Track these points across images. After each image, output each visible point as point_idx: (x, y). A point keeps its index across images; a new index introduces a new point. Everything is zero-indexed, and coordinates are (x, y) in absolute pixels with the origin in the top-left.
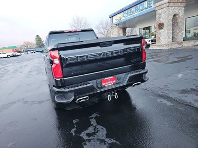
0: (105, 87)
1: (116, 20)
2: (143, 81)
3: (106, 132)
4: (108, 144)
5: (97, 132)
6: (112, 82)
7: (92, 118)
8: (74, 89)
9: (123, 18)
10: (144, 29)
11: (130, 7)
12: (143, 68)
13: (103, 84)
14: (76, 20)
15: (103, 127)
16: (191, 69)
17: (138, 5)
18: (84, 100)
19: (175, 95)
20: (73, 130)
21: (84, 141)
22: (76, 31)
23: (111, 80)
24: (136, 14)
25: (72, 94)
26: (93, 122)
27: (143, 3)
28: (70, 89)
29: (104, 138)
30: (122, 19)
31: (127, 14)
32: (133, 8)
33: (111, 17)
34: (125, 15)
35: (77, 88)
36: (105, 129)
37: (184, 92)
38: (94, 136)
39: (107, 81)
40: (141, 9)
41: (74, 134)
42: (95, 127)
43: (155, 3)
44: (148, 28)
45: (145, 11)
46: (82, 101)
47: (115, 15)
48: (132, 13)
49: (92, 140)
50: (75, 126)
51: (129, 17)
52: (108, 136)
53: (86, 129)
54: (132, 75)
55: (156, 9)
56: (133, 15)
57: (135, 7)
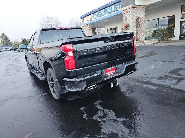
0: (107, 76)
1: (87, 20)
2: (135, 70)
3: (115, 114)
4: (121, 122)
5: (107, 114)
6: (112, 72)
7: (96, 104)
8: (86, 78)
9: (94, 19)
10: (111, 29)
11: (100, 10)
12: (134, 60)
13: (106, 74)
14: (46, 19)
15: (110, 110)
16: (159, 61)
17: (107, 9)
18: (93, 88)
19: (155, 81)
20: (85, 116)
21: (99, 122)
22: (66, 29)
23: (112, 70)
24: (105, 16)
25: (85, 82)
26: (99, 107)
27: (110, 7)
28: (83, 79)
29: (115, 118)
30: (92, 20)
31: (97, 15)
32: (102, 10)
33: (82, 18)
34: (95, 17)
35: (88, 77)
36: (112, 111)
37: (160, 78)
38: (106, 118)
39: (108, 71)
40: (109, 11)
41: (86, 118)
42: (103, 111)
43: (122, 8)
44: (114, 29)
45: (112, 14)
46: (91, 89)
47: (86, 16)
48: (101, 15)
49: (106, 121)
50: (85, 112)
51: (98, 19)
52: (117, 116)
53: (96, 113)
54: (128, 65)
55: (123, 12)
56: (103, 16)
57: (104, 10)
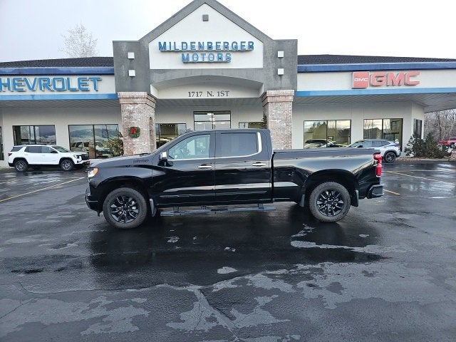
11: (21, 74)
17: (51, 78)
24: (40, 93)
27: (65, 78)
31: (6, 85)
40: (59, 85)
48: (25, 88)
51: (9, 95)
56: (29, 93)
57: (38, 77)
